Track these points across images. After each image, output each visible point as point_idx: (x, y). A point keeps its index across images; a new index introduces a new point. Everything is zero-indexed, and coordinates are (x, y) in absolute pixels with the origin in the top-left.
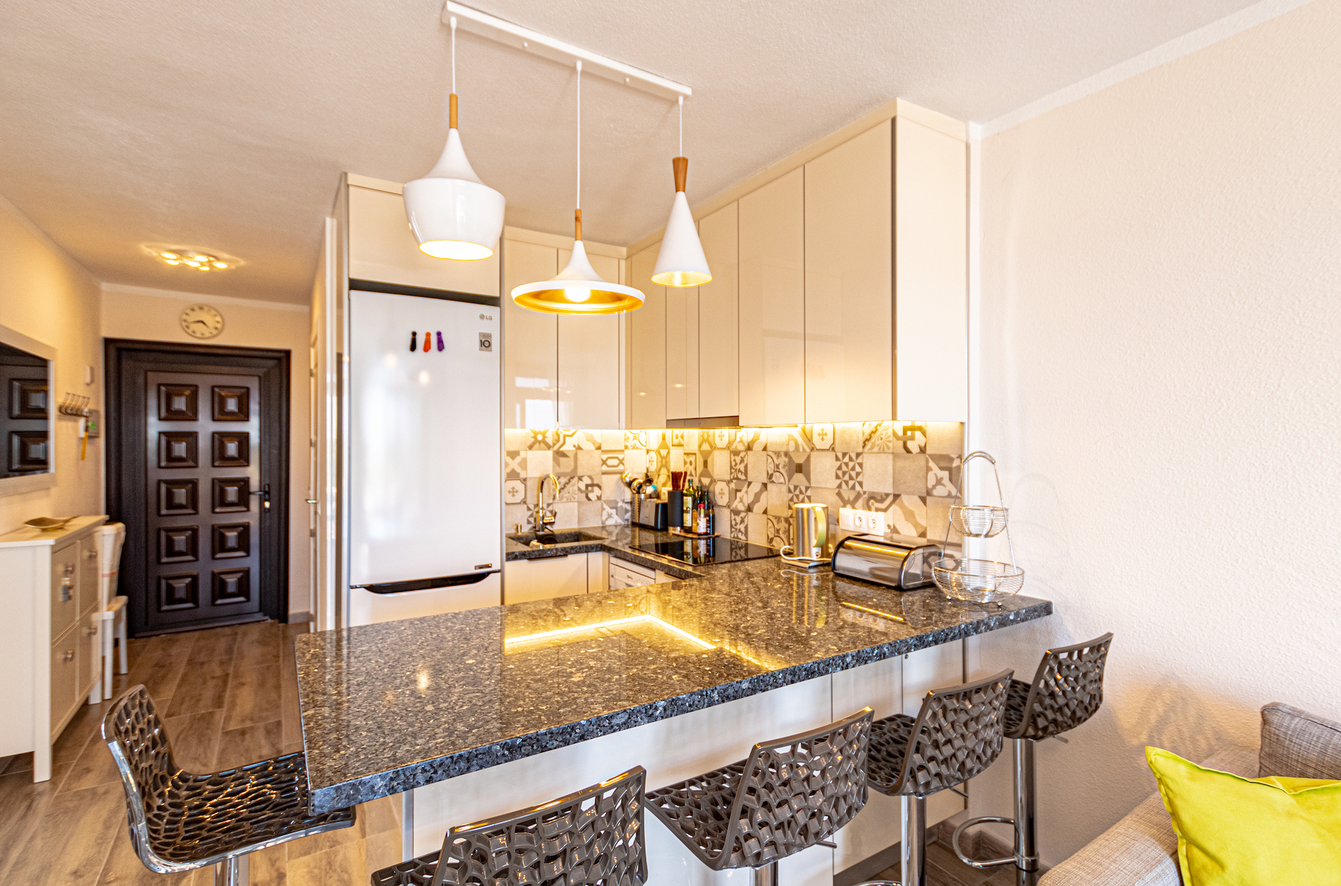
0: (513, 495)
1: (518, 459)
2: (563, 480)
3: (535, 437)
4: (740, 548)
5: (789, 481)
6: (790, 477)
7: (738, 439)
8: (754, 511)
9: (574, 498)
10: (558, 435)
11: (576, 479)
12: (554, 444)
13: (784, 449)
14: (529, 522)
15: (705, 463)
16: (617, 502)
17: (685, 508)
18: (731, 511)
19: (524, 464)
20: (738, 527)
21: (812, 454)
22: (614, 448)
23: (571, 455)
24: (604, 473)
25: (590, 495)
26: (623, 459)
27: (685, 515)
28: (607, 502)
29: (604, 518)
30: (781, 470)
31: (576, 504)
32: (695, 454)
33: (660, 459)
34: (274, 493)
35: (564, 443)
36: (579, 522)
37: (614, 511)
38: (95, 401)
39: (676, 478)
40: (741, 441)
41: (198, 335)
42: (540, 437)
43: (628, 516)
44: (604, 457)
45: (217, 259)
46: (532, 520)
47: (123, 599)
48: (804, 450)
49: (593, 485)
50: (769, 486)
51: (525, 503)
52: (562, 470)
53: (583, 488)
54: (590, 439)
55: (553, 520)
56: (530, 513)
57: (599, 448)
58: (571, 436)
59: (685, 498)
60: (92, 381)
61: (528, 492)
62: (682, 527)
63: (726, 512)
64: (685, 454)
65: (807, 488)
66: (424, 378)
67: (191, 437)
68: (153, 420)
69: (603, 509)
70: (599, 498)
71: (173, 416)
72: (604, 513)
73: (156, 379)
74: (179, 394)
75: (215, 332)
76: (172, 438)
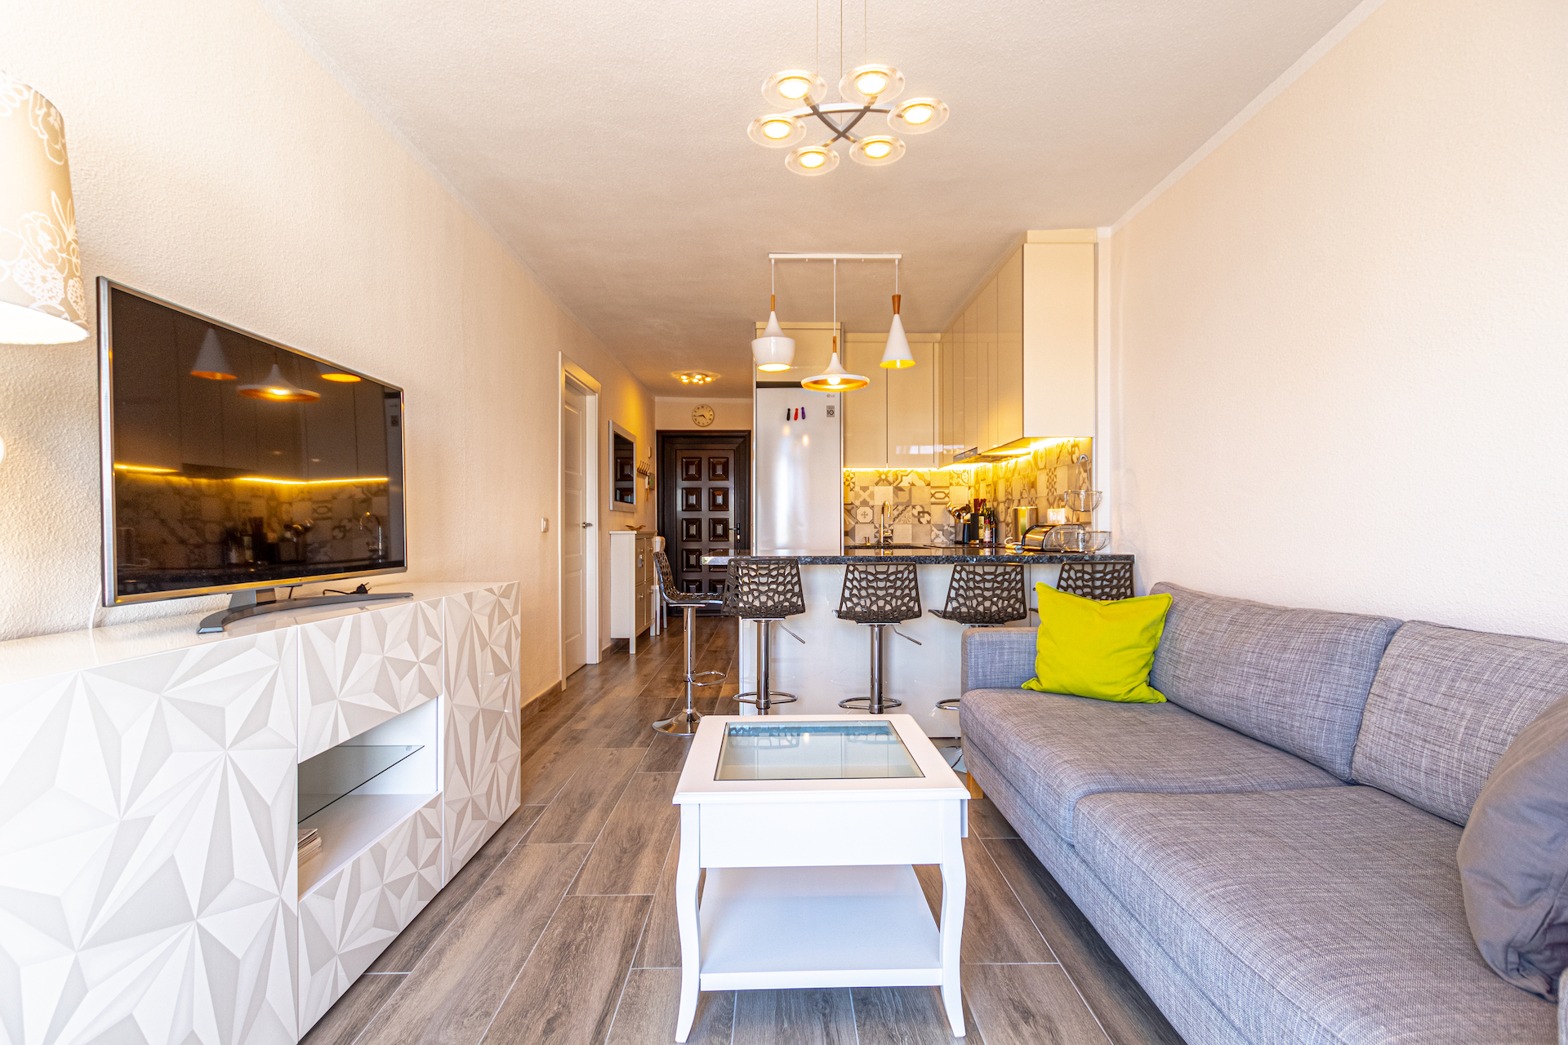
0: (865, 517)
1: (868, 492)
2: (901, 508)
9: (909, 521)
10: (898, 476)
11: (911, 507)
12: (894, 482)
14: (876, 537)
16: (944, 526)
17: (979, 525)
19: (872, 495)
21: (1037, 473)
22: (940, 485)
23: (907, 490)
24: (933, 504)
25: (921, 520)
26: (948, 493)
27: (979, 530)
28: (935, 526)
29: (933, 538)
31: (911, 526)
32: (991, 485)
34: (742, 528)
35: (901, 481)
36: (912, 536)
37: (941, 532)
38: (653, 469)
39: (978, 505)
41: (701, 424)
42: (884, 477)
43: (953, 537)
44: (933, 492)
49: (924, 512)
51: (873, 523)
52: (900, 500)
53: (916, 514)
54: (921, 477)
55: (892, 533)
56: (876, 531)
57: (929, 485)
61: (875, 517)
64: (986, 486)
65: (1036, 498)
67: (698, 491)
68: (679, 480)
69: (932, 531)
70: (929, 522)
71: (689, 478)
72: (933, 533)
73: (680, 454)
74: (692, 463)
75: (710, 422)
76: (689, 492)
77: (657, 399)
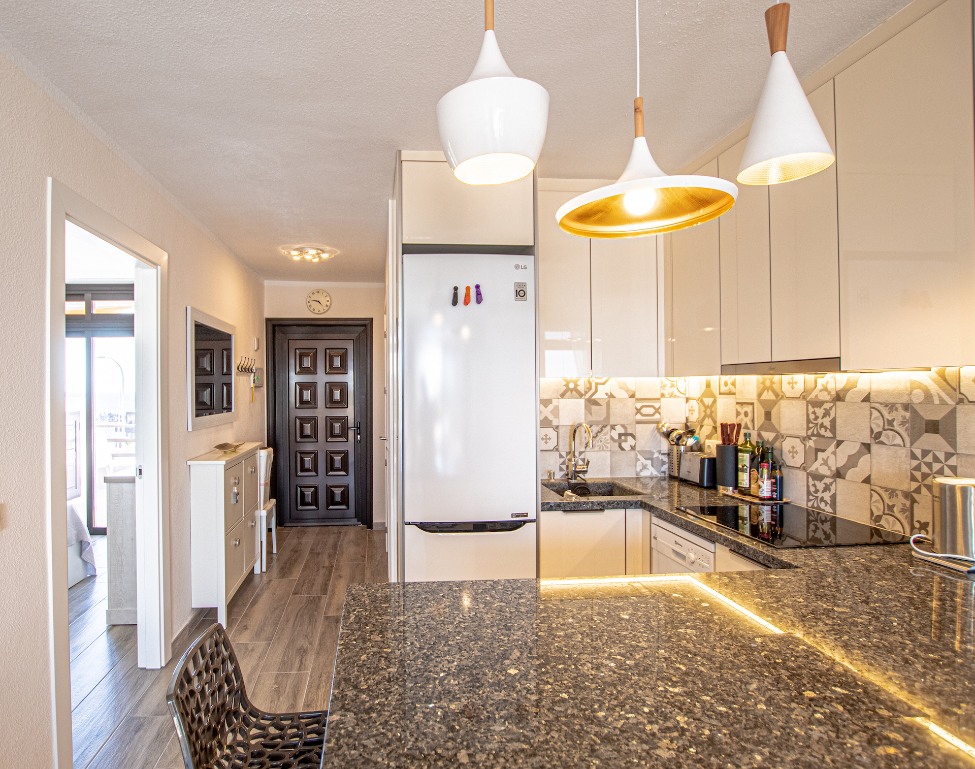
0: (546, 443)
1: (551, 407)
2: (595, 429)
3: (567, 385)
4: (823, 522)
5: (912, 444)
6: (914, 440)
7: (819, 387)
8: (847, 477)
9: (607, 447)
10: (590, 383)
11: (608, 428)
12: (586, 393)
13: (905, 400)
14: (561, 469)
15: (768, 415)
16: (653, 453)
17: (740, 466)
18: (808, 474)
19: (556, 411)
20: (820, 495)
21: (959, 407)
22: (649, 396)
23: (603, 403)
24: (638, 422)
25: (623, 445)
26: (659, 408)
27: (740, 473)
28: (642, 452)
29: (638, 470)
30: (897, 428)
31: (609, 453)
32: (752, 404)
33: (703, 408)
34: (363, 428)
35: (596, 391)
36: (612, 471)
37: (649, 462)
38: (260, 361)
39: (727, 431)
40: (825, 389)
41: (317, 312)
42: (572, 386)
43: (665, 468)
44: (639, 405)
45: (323, 252)
46: (564, 467)
47: (274, 501)
48: (943, 402)
49: (626, 434)
50: (875, 448)
51: (557, 450)
52: (594, 418)
53: (616, 437)
54: (623, 387)
55: (586, 469)
56: (562, 460)
57: (633, 396)
58: (604, 384)
59: (740, 454)
60: (258, 348)
61: (560, 440)
62: (736, 486)
63: (802, 475)
64: (738, 403)
65: (948, 456)
66: (466, 332)
67: (312, 386)
68: (292, 374)
69: (637, 460)
70: (633, 448)
71: (303, 371)
72: (639, 463)
73: (294, 345)
74: (307, 355)
75: (326, 309)
76: (303, 386)
77: (267, 283)
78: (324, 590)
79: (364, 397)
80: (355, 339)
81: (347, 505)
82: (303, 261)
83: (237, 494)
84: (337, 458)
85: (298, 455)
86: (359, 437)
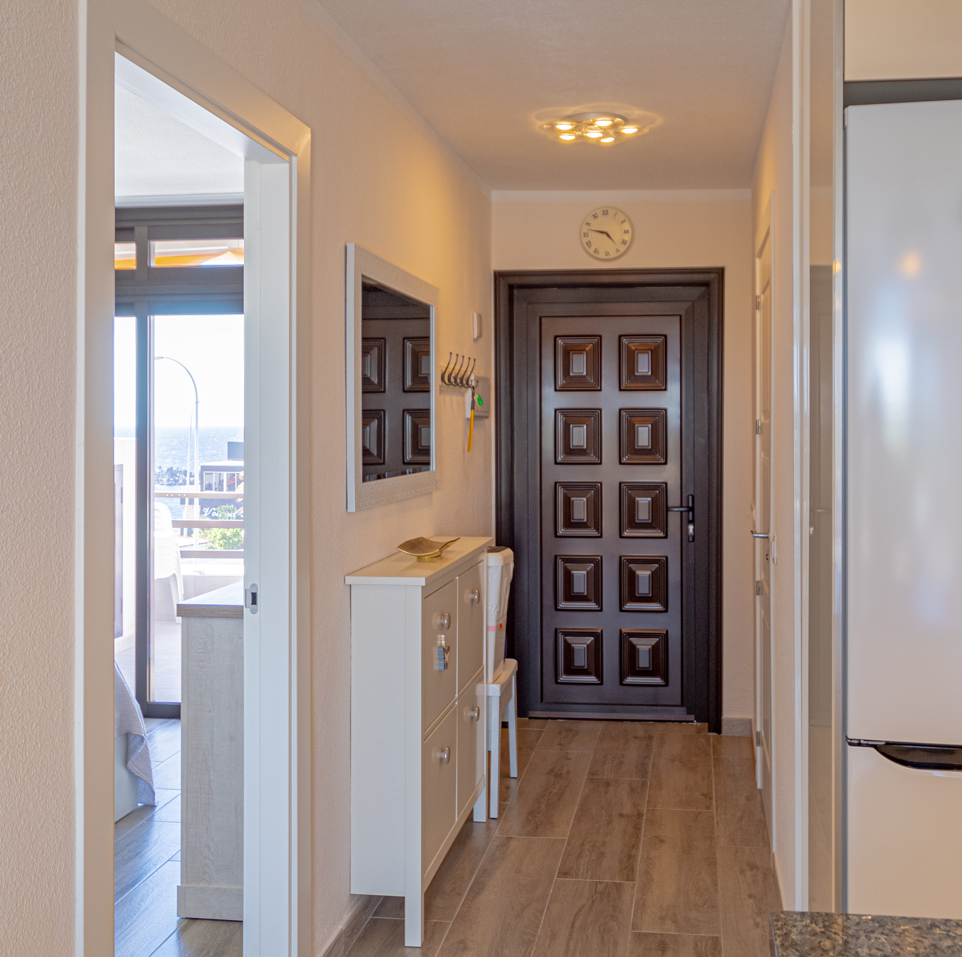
34: (701, 509)
38: (484, 364)
41: (602, 255)
45: (627, 121)
47: (513, 663)
60: (480, 335)
67: (592, 416)
68: (548, 390)
71: (572, 384)
73: (552, 328)
74: (580, 350)
75: (623, 248)
76: (570, 416)
77: (496, 196)
78: (628, 871)
79: (702, 441)
80: (683, 313)
81: (666, 678)
82: (583, 141)
83: (446, 650)
84: (644, 574)
85: (560, 563)
86: (691, 528)
